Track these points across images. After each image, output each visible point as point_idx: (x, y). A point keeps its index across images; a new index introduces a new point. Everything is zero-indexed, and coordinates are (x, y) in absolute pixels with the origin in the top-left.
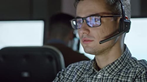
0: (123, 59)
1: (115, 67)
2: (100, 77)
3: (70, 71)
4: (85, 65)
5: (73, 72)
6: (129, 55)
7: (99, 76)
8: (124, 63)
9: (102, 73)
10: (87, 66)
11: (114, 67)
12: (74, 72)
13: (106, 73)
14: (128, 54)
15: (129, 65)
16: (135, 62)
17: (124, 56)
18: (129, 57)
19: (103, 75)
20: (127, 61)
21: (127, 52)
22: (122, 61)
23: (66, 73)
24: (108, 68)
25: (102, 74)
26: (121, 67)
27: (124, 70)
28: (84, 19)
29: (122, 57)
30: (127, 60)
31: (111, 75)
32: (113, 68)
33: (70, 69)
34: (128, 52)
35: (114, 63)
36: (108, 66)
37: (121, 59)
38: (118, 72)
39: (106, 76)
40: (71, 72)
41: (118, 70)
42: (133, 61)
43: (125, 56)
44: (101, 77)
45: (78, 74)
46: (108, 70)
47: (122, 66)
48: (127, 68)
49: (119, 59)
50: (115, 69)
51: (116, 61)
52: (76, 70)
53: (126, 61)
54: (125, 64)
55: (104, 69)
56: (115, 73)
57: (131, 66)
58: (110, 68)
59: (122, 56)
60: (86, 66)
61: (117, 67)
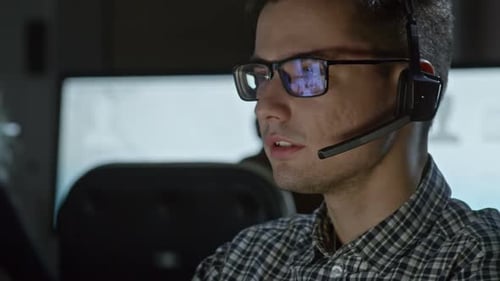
0: (418, 210)
1: (390, 237)
2: (339, 272)
3: (243, 252)
4: (294, 227)
5: (251, 257)
6: (439, 191)
7: (337, 271)
8: (421, 224)
9: (346, 259)
10: (301, 232)
11: (386, 237)
12: (256, 254)
13: (359, 258)
14: (434, 190)
15: (439, 231)
16: (459, 218)
17: (421, 196)
18: (441, 200)
19: (349, 266)
20: (433, 213)
21: (433, 184)
22: (414, 216)
23: (228, 259)
24: (365, 243)
25: (347, 263)
26: (411, 237)
27: (419, 248)
28: (274, 65)
29: (413, 204)
30: (432, 210)
31: (374, 268)
32: (383, 240)
33: (242, 245)
34: (438, 183)
35: (384, 224)
36: (364, 237)
37: (409, 210)
38: (399, 257)
39: (358, 271)
40: (246, 254)
41: (400, 249)
42: (454, 216)
43: (426, 196)
44: (343, 273)
45: (269, 260)
46: (366, 250)
47: (414, 233)
48: (430, 242)
49: (403, 210)
50: (391, 243)
51: (392, 217)
52: (261, 247)
53: (428, 217)
54: (425, 227)
55: (349, 246)
56: (389, 260)
57: (446, 233)
58: (370, 244)
59: (413, 197)
60: (295, 230)
61: (396, 237)
